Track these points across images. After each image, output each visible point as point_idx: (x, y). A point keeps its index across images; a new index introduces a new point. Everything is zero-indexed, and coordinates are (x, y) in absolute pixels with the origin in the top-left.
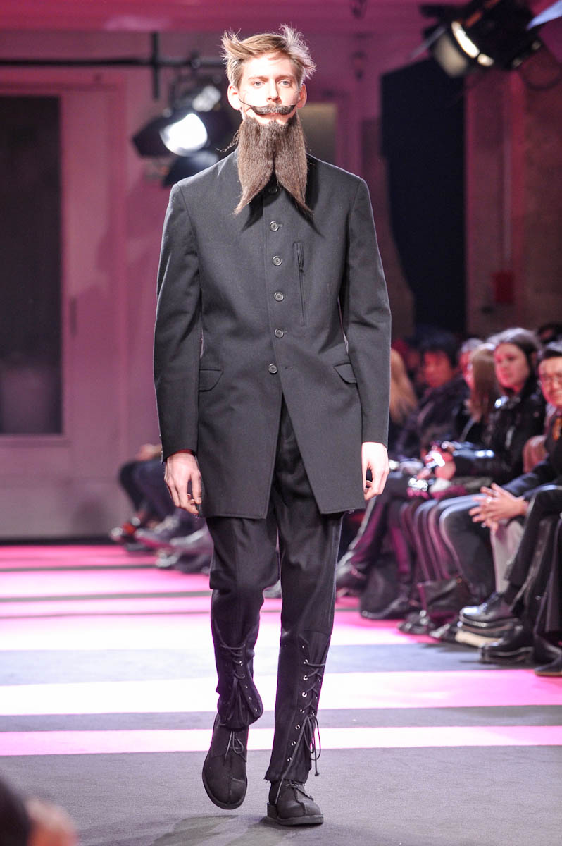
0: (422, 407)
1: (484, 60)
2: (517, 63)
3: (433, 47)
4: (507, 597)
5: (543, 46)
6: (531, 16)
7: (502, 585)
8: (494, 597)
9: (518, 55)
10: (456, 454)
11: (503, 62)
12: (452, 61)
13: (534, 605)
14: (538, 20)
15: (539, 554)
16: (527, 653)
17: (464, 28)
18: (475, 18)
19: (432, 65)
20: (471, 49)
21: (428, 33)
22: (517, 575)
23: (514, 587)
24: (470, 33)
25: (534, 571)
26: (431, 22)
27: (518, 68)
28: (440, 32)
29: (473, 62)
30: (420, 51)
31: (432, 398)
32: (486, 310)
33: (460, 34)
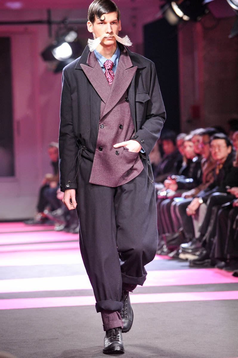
0: (163, 162)
1: (186, 18)
2: (199, 19)
3: (164, 13)
4: (200, 239)
5: (210, 12)
7: (197, 234)
8: (194, 240)
9: (200, 15)
10: (178, 180)
11: (193, 18)
12: (172, 19)
13: (211, 243)
14: (207, 1)
15: (212, 221)
16: (208, 262)
17: (177, 4)
19: (164, 20)
20: (180, 13)
21: (162, 7)
22: (203, 230)
23: (202, 235)
24: (180, 7)
25: (210, 229)
26: (163, 2)
27: (199, 21)
28: (167, 7)
29: (181, 19)
30: (159, 15)
31: (167, 158)
32: (189, 121)
33: (175, 7)
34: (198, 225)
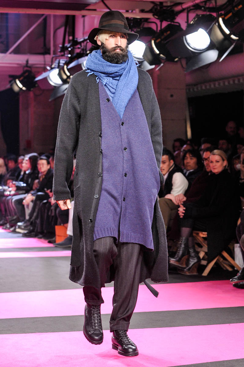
0: (8, 173)
1: (24, 88)
2: (32, 89)
3: (12, 85)
4: (29, 220)
5: (38, 86)
6: (35, 78)
7: (27, 217)
8: (25, 220)
9: (32, 87)
10: (17, 185)
11: (28, 89)
12: (16, 89)
13: (35, 222)
14: (37, 79)
15: (37, 210)
16: (33, 234)
17: (19, 81)
18: (21, 78)
19: (11, 90)
20: (20, 85)
21: (10, 82)
22: (31, 215)
23: (30, 218)
24: (21, 82)
25: (35, 214)
26: (11, 79)
27: (33, 90)
28: (13, 82)
29: (21, 89)
30: (8, 86)
31: (11, 171)
32: (25, 149)
33: (18, 82)
34: (28, 212)
